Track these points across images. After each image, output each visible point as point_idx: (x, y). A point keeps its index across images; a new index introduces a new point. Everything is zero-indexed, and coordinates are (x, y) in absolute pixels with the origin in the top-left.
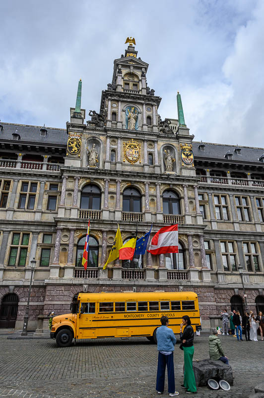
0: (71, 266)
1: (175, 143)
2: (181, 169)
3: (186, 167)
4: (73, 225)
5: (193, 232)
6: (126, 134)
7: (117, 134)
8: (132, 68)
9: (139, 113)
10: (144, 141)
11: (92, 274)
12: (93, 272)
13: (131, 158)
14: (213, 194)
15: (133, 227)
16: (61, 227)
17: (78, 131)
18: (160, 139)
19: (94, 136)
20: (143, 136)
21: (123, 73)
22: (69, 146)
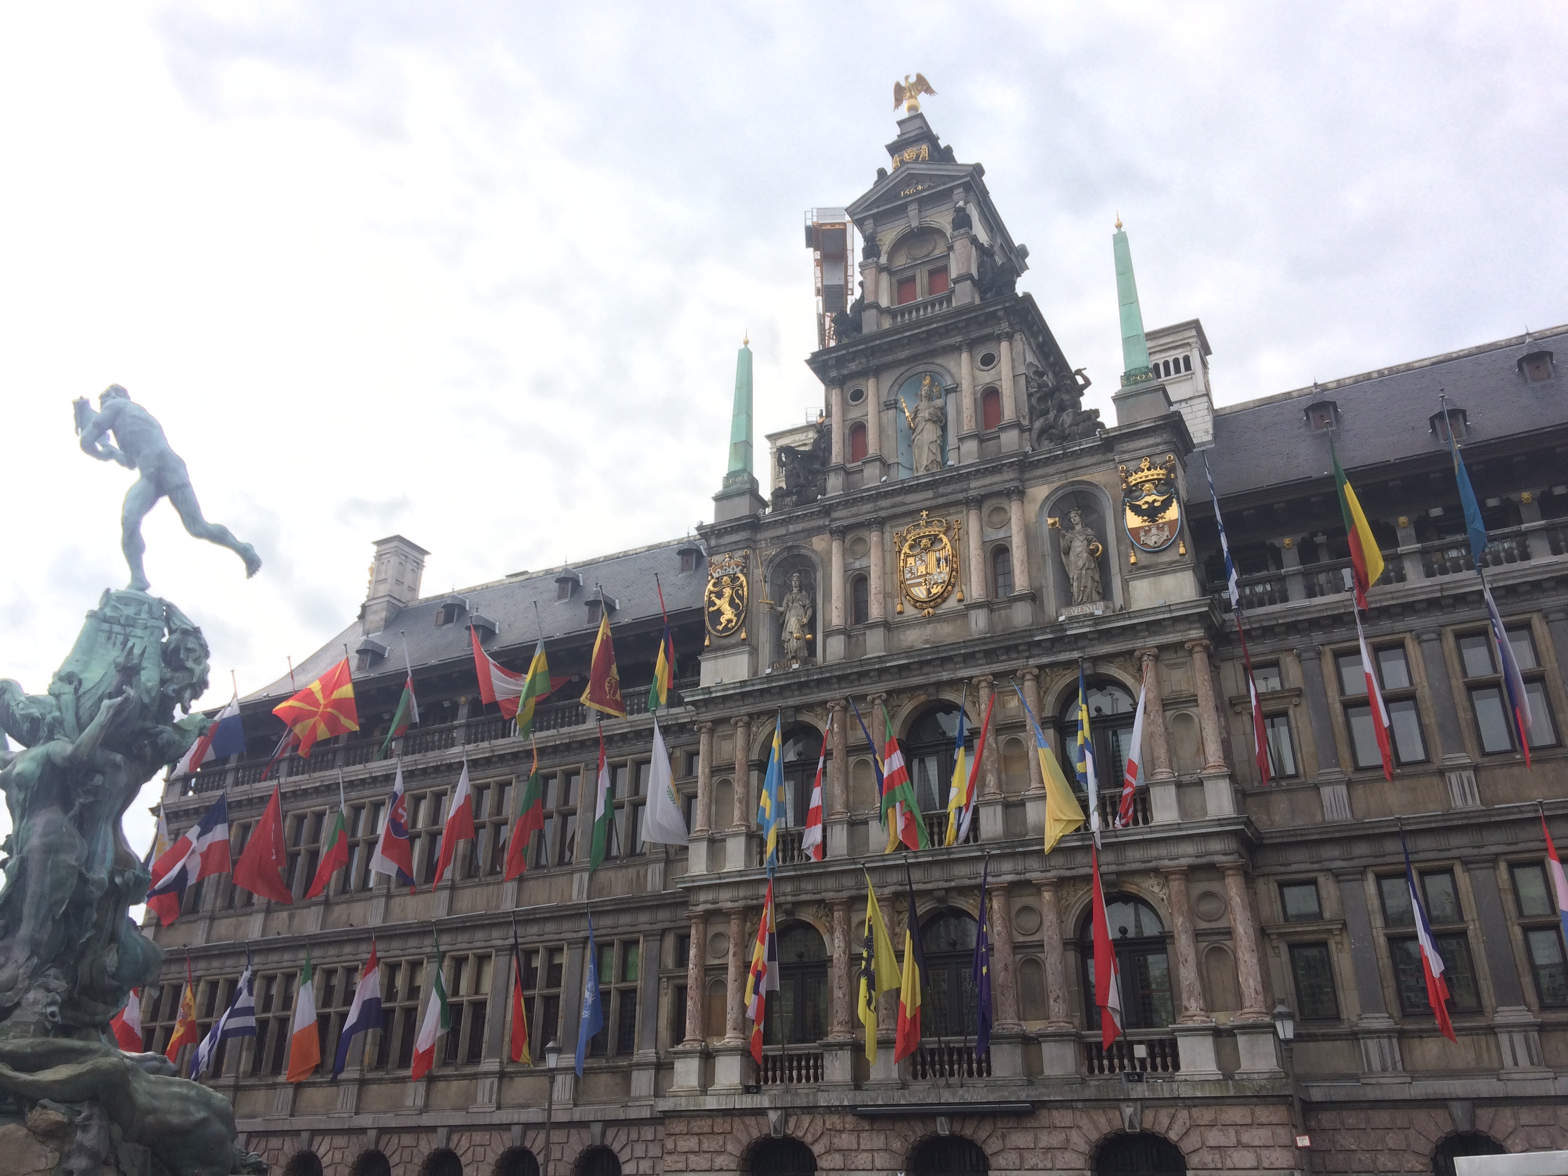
1: (1097, 473)
2: (1127, 581)
3: (1147, 567)
4: (736, 892)
5: (1184, 856)
6: (898, 499)
7: (863, 513)
8: (913, 209)
10: (965, 503)
13: (920, 592)
15: (936, 873)
16: (701, 908)
17: (736, 543)
18: (1039, 472)
19: (790, 544)
20: (964, 485)
21: (885, 248)
22: (712, 609)
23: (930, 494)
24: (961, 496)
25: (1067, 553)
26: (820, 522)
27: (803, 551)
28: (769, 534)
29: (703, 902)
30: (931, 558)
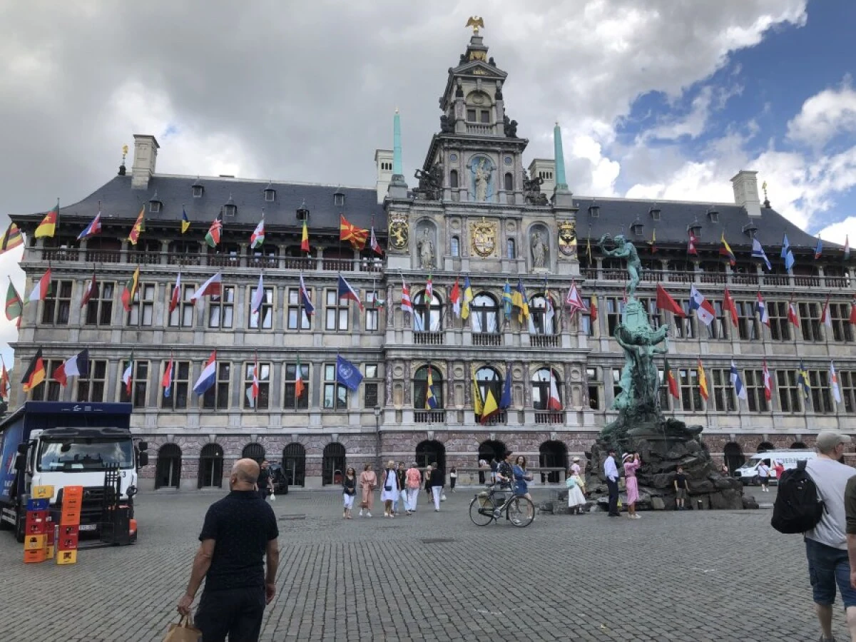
0: (410, 408)
1: (548, 220)
2: (557, 263)
3: (565, 260)
4: (408, 353)
5: (571, 358)
6: (474, 209)
7: (461, 211)
8: (479, 81)
9: (492, 169)
10: (501, 219)
11: (436, 417)
12: (438, 416)
13: (481, 249)
14: (606, 297)
15: (488, 355)
16: (393, 357)
17: (403, 209)
18: (527, 213)
19: (426, 215)
20: (500, 211)
21: (465, 93)
22: (393, 235)
23: (487, 211)
24: (499, 215)
25: (535, 246)
26: (439, 209)
27: (430, 220)
28: (416, 208)
29: (392, 355)
30: (486, 236)
